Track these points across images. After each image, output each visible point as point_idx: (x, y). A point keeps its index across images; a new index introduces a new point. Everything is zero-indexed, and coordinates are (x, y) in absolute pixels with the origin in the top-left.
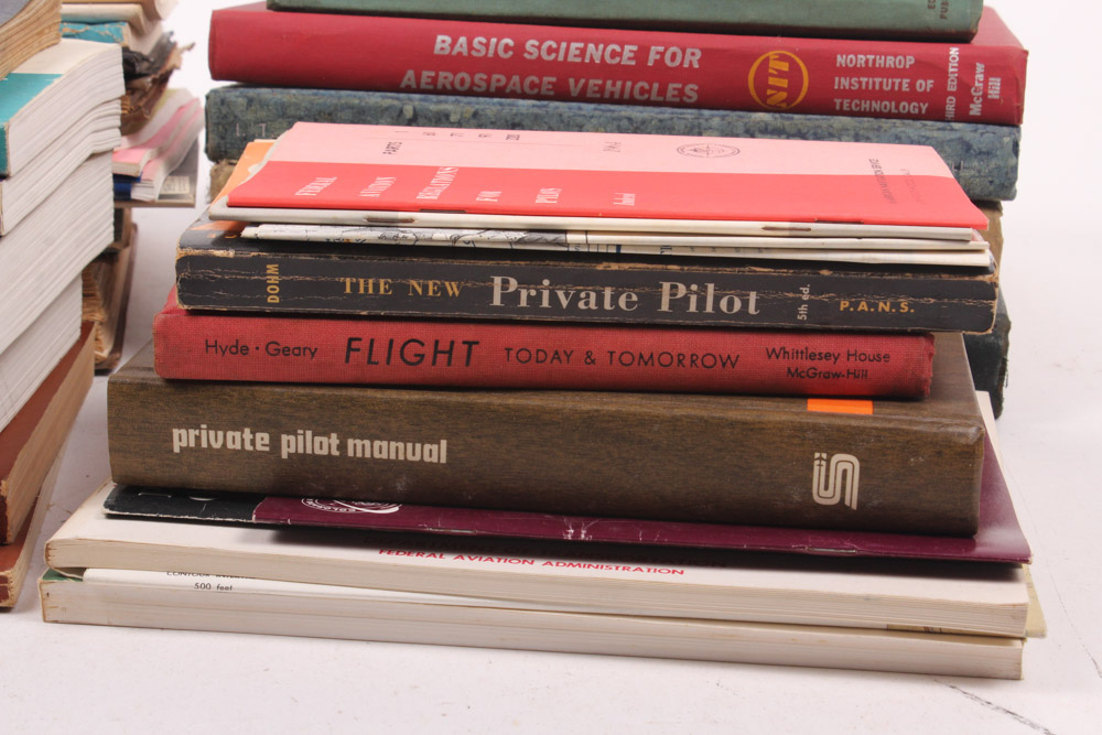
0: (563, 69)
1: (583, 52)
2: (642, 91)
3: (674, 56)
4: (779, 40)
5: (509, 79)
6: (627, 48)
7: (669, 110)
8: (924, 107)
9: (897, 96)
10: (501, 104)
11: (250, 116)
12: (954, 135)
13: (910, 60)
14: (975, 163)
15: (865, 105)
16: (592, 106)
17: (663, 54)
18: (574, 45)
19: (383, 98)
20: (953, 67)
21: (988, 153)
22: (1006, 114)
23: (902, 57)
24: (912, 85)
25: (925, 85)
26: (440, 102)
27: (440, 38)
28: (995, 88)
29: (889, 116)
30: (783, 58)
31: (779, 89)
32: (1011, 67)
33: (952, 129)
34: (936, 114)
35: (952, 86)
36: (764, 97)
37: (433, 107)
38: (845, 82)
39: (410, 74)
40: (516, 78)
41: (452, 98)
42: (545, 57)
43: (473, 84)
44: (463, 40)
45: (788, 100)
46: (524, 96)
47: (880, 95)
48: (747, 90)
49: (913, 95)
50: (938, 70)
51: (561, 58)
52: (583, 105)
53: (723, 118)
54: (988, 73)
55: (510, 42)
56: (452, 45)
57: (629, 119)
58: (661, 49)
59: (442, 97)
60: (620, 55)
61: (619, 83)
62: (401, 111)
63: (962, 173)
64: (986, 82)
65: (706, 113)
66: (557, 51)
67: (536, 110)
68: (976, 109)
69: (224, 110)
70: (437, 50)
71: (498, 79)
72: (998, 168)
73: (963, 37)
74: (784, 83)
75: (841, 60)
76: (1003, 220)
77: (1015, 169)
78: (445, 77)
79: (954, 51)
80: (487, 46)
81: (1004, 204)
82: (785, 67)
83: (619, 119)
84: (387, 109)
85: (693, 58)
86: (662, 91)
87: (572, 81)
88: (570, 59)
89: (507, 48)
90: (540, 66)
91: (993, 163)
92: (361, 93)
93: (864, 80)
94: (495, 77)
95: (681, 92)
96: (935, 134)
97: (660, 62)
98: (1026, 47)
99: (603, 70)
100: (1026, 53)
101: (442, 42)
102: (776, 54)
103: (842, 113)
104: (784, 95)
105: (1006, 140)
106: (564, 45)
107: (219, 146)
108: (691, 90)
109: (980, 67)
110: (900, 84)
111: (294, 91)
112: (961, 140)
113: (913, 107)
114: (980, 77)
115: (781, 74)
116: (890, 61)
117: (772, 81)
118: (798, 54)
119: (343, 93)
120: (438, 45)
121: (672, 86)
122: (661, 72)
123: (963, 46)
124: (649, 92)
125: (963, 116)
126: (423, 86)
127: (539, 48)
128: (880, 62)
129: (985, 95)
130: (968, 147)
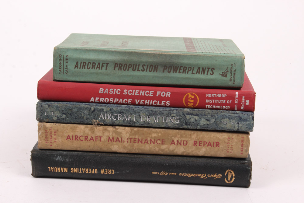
0: (134, 97)
1: (139, 93)
2: (155, 103)
3: (163, 94)
4: (191, 89)
5: (119, 100)
6: (151, 92)
7: (162, 108)
8: (229, 107)
9: (222, 104)
10: (117, 106)
11: (49, 110)
12: (237, 115)
13: (226, 95)
14: (243, 123)
15: (214, 107)
16: (142, 107)
17: (160, 93)
18: (137, 91)
19: (85, 105)
20: (236, 97)
21: (246, 120)
22: (250, 109)
23: (223, 94)
24: (226, 102)
25: (229, 102)
26: (100, 106)
27: (101, 89)
28: (247, 104)
29: (220, 109)
30: (192, 95)
31: (191, 103)
32: (252, 97)
33: (237, 113)
34: (232, 109)
35: (236, 102)
36: (187, 105)
37: (99, 108)
38: (208, 101)
39: (93, 98)
40: (121, 100)
41: (104, 105)
42: (129, 94)
43: (109, 101)
44: (107, 89)
45: (194, 105)
46: (123, 104)
47: (218, 104)
49: (226, 104)
50: (232, 98)
51: (133, 94)
52: (139, 106)
53: (177, 110)
54: (246, 99)
55: (120, 90)
56: (104, 91)
57: (152, 111)
58: (160, 92)
59: (101, 104)
60: (149, 93)
61: (149, 101)
62: (90, 109)
63: (239, 125)
64: (245, 101)
65: (172, 108)
66: (132, 92)
67: (127, 108)
68: (242, 108)
69: (42, 108)
70: (100, 92)
71: (116, 100)
72: (249, 124)
73: (238, 88)
74: (193, 101)
75: (207, 95)
76: (250, 136)
77: (253, 124)
78: (102, 100)
79: (237, 93)
80: (113, 91)
81: (250, 133)
82: (193, 97)
83: (149, 111)
84: (86, 108)
85: (168, 94)
86: (160, 103)
87: (136, 100)
88: (136, 94)
89: (119, 92)
90: (128, 97)
91: (248, 122)
92: (79, 103)
93: (213, 100)
94: (115, 99)
95: (165, 103)
96: (232, 115)
97: (160, 95)
98: (255, 92)
99: (145, 98)
100: (255, 93)
101: (101, 90)
102: (191, 94)
103: (208, 108)
104: (192, 104)
105: (251, 116)
106: (134, 91)
107: (40, 117)
108: (168, 103)
109: (244, 97)
110: (223, 101)
111: (61, 103)
112: (239, 116)
113: (226, 107)
114: (244, 100)
115: (192, 99)
116: (220, 96)
117: (189, 100)
118: (196, 94)
119: (74, 103)
120: (100, 91)
121: (163, 102)
122: (160, 98)
123: (239, 91)
124: (157, 103)
125: (239, 109)
126: (96, 101)
127: (127, 92)
128: (218, 96)
129: (245, 105)
130: (241, 118)
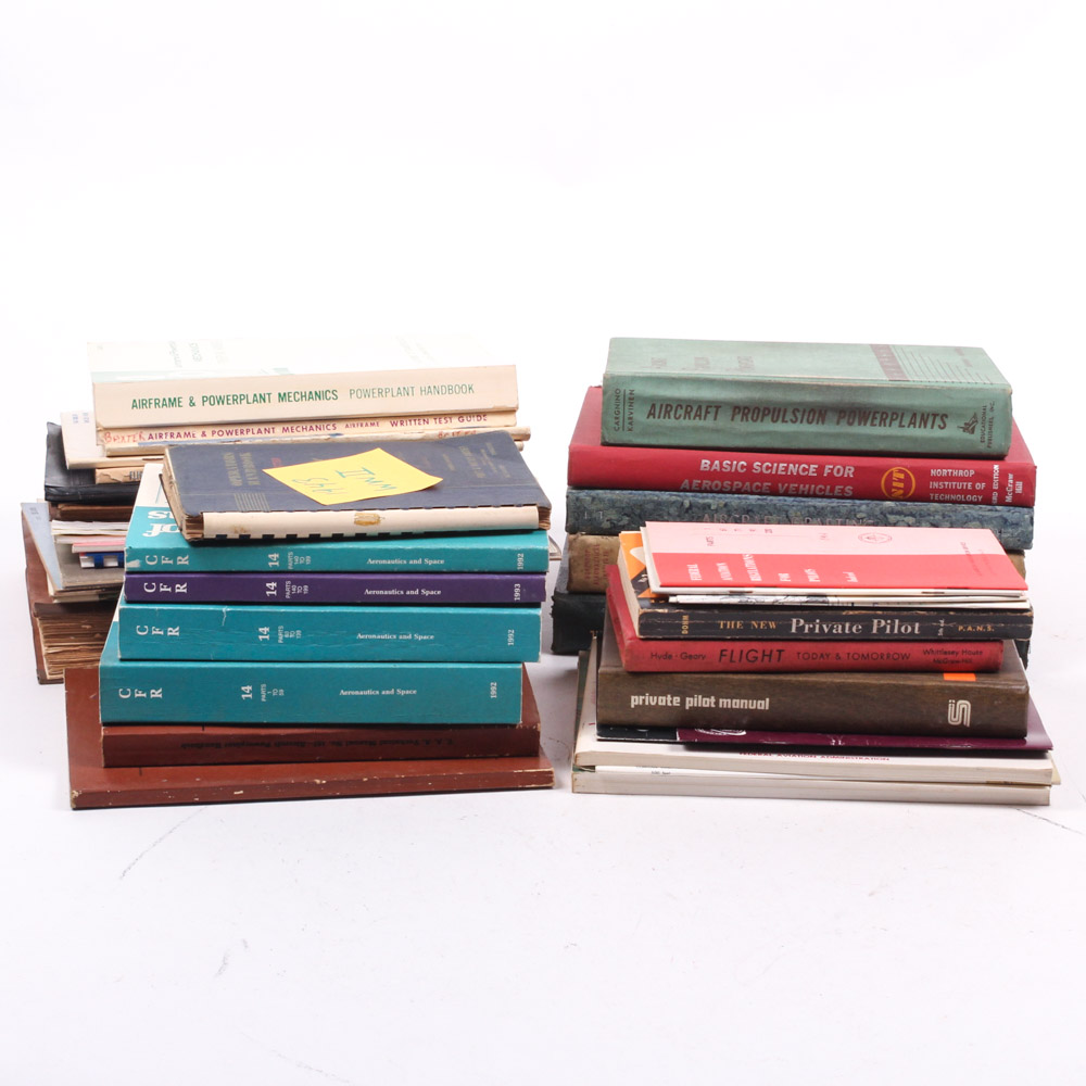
0: (775, 478)
1: (787, 468)
2: (821, 490)
3: (839, 471)
4: (898, 461)
5: (744, 484)
6: (812, 466)
7: (837, 501)
8: (980, 498)
9: (965, 492)
10: (739, 498)
11: (593, 507)
12: (997, 514)
13: (972, 472)
14: (1010, 530)
15: (947, 497)
16: (792, 499)
17: (832, 470)
18: (781, 465)
19: (671, 495)
20: (996, 476)
21: (1017, 524)
22: (1026, 501)
23: (966, 470)
24: (973, 486)
25: (980, 486)
26: (703, 498)
27: (704, 461)
28: (1019, 490)
29: (961, 502)
30: (900, 471)
31: (899, 488)
32: (1028, 476)
33: (996, 511)
34: (987, 501)
35: (996, 486)
36: (890, 493)
37: (701, 501)
38: (936, 485)
39: (686, 481)
40: (748, 484)
41: (710, 495)
42: (765, 471)
43: (722, 487)
44: (717, 462)
45: (904, 495)
46: (752, 493)
47: (956, 491)
48: (881, 489)
49: (974, 491)
50: (986, 477)
51: (774, 472)
52: (786, 498)
53: (867, 505)
54: (1015, 479)
55: (745, 464)
56: (711, 466)
57: (815, 507)
58: (831, 467)
59: (705, 494)
60: (808, 470)
61: (807, 486)
62: (682, 504)
63: (1003, 535)
64: (1014, 484)
65: (858, 502)
66: (771, 468)
67: (760, 502)
68: (1009, 499)
69: (578, 504)
70: (702, 468)
71: (737, 484)
72: (1023, 532)
73: (1000, 457)
74: (901, 485)
75: (933, 472)
76: (1025, 560)
77: (1032, 532)
78: (706, 483)
79: (996, 467)
80: (731, 465)
81: (1026, 551)
82: (902, 476)
83: (809, 507)
84: (674, 502)
85: (850, 472)
86: (832, 490)
87: (780, 485)
88: (779, 473)
89: (742, 467)
90: (762, 477)
91: (1020, 529)
92: (657, 493)
93: (946, 483)
94: (736, 483)
95: (843, 490)
96: (987, 513)
97: (831, 474)
98: (1036, 464)
99: (799, 479)
100: (1036, 467)
101: (705, 463)
102: (897, 469)
103: (934, 501)
104: (901, 492)
105: (1027, 516)
106: (775, 465)
107: (574, 524)
108: (849, 489)
109: (1011, 476)
110: (967, 485)
111: (617, 492)
112: (1001, 517)
113: (974, 498)
114: (1011, 481)
115: (900, 480)
116: (961, 473)
117: (895, 484)
118: (910, 469)
119: (646, 492)
120: (703, 466)
121: (837, 487)
122: (832, 480)
123: (1001, 462)
124: (824, 490)
125: (1002, 502)
126: (693, 487)
127: (761, 466)
128: (955, 473)
129: (1014, 491)
130: (1006, 521)
